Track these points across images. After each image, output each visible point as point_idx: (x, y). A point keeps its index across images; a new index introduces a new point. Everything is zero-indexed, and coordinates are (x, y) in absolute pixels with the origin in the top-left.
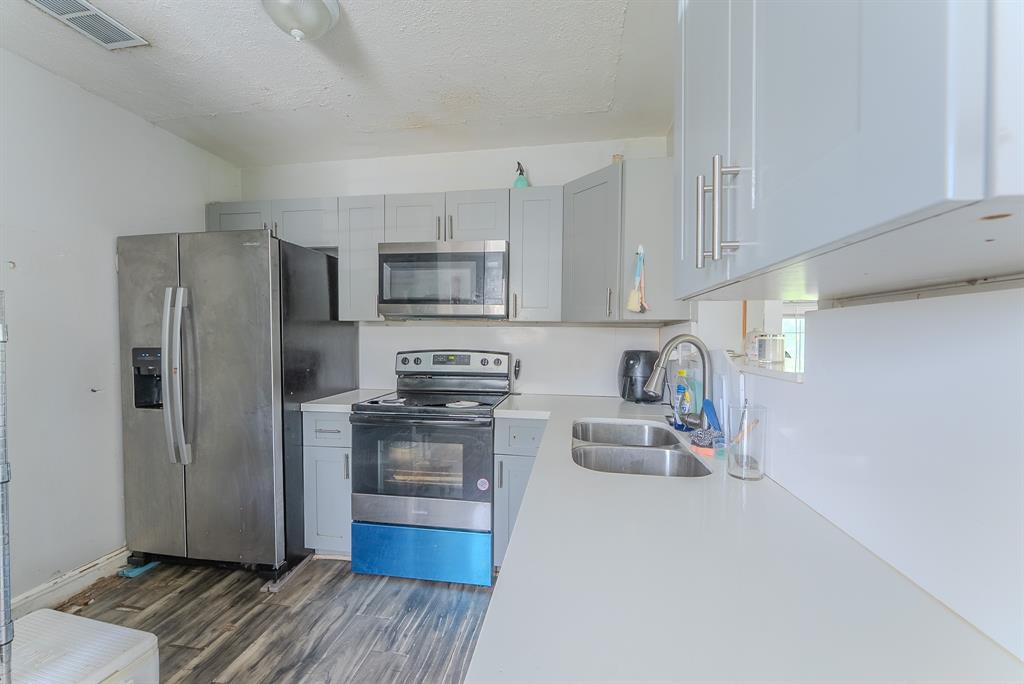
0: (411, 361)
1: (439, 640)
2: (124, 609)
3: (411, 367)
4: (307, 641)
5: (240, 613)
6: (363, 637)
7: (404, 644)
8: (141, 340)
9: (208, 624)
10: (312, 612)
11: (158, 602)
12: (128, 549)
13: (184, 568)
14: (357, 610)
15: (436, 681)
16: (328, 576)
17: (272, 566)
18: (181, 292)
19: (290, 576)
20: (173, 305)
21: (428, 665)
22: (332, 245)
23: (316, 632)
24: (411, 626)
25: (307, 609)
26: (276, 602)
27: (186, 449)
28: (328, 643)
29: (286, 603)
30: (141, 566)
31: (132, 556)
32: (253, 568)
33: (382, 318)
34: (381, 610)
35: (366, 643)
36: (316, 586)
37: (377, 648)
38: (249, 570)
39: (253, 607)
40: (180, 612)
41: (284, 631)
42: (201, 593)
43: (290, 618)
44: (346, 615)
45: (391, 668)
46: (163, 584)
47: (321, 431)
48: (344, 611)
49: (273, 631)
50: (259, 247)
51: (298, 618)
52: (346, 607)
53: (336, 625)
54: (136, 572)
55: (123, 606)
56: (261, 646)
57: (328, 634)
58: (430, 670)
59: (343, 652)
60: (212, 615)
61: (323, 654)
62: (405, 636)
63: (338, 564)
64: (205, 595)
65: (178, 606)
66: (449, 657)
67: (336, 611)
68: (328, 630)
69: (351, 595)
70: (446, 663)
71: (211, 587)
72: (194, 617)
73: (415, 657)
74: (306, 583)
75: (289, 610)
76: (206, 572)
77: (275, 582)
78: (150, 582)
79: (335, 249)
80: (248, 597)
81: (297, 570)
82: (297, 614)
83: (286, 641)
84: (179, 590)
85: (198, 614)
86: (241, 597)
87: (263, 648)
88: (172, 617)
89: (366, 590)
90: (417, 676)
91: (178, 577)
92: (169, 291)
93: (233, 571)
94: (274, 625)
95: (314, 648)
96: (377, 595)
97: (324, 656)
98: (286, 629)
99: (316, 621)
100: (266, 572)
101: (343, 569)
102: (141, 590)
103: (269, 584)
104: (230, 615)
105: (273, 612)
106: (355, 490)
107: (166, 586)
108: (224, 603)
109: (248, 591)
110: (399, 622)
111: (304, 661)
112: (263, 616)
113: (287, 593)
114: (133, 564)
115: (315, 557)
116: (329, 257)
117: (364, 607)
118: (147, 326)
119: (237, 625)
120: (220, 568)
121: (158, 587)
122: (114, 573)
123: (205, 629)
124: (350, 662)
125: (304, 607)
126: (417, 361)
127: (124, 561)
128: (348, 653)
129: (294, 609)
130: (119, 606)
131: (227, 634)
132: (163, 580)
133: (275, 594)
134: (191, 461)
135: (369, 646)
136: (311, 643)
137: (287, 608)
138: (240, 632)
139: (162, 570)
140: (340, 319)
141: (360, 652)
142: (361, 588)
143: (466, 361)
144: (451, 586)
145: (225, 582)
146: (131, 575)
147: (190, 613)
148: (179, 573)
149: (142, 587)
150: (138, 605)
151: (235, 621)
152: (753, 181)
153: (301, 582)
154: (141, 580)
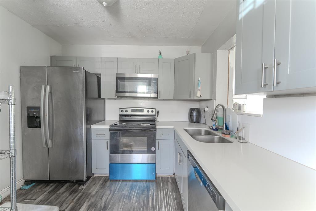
0: (124, 111)
1: (144, 197)
2: (27, 200)
3: (124, 113)
4: (101, 203)
5: (74, 197)
6: (120, 200)
7: (134, 200)
8: (30, 104)
9: (63, 202)
10: (100, 193)
11: (41, 197)
12: (24, 179)
13: (46, 184)
14: (115, 191)
15: (148, 210)
16: (101, 182)
17: (82, 180)
18: (48, 87)
19: (88, 183)
20: (45, 91)
21: (144, 205)
22: (99, 73)
23: (104, 200)
24: (134, 194)
25: (98, 193)
26: (86, 192)
27: (50, 142)
28: (109, 203)
29: (90, 192)
30: (30, 185)
31: (26, 181)
32: (75, 181)
33: (116, 97)
34: (123, 190)
35: (121, 201)
36: (98, 185)
37: (126, 202)
38: (73, 182)
39: (78, 194)
40: (50, 199)
41: (92, 201)
42: (57, 192)
43: (93, 196)
44: (112, 193)
45: (132, 208)
46: (40, 190)
47: (98, 134)
48: (111, 192)
49: (88, 201)
50: (79, 73)
51: (96, 196)
52: (111, 191)
53: (110, 197)
54: (28, 187)
55: (27, 199)
56: (86, 207)
57: (108, 200)
58: (145, 207)
59: (115, 205)
60: (64, 199)
61: (109, 206)
62: (134, 197)
63: (103, 178)
64: (58, 192)
65: (49, 197)
66: (149, 202)
67: (108, 192)
68: (107, 199)
69: (111, 187)
70: (149, 204)
71: (60, 189)
72: (57, 200)
73: (139, 204)
74: (94, 184)
75: (91, 194)
76: (56, 184)
77: (83, 185)
78: (35, 190)
79: (100, 74)
80: (75, 191)
81: (90, 181)
82: (95, 195)
83: (94, 204)
84: (48, 191)
85: (58, 199)
86: (73, 191)
87: (87, 207)
88: (48, 201)
89: (116, 184)
90: (142, 209)
91: (46, 187)
92: (43, 87)
93: (66, 183)
94: (88, 199)
95: (105, 205)
96: (120, 186)
97: (109, 207)
98: (93, 200)
99: (102, 197)
100: (80, 182)
101: (105, 179)
102: (32, 193)
103: (82, 186)
104: (71, 198)
105: (86, 195)
106: (110, 153)
107: (42, 191)
108: (67, 194)
109: (74, 189)
110: (130, 193)
111: (103, 209)
112: (83, 197)
113: (89, 188)
114: (26, 184)
115: (95, 176)
116: (98, 77)
117: (117, 190)
118: (33, 99)
119: (74, 201)
120: (61, 183)
121: (38, 192)
122: (19, 188)
123: (62, 204)
124: (118, 208)
125: (96, 192)
126: (126, 111)
127: (23, 184)
128: (117, 205)
129: (94, 193)
130: (25, 200)
131: (72, 204)
132: (39, 189)
133: (84, 189)
134: (51, 146)
135: (123, 202)
136: (103, 204)
137: (90, 193)
138: (76, 203)
139: (38, 185)
140: (101, 97)
141: (121, 204)
142: (114, 184)
143: (142, 111)
144: (143, 181)
145: (65, 187)
146: (26, 188)
147: (55, 199)
148: (45, 186)
149: (32, 192)
150: (33, 198)
151: (73, 200)
152: (289, 67)
153: (92, 184)
154: (31, 190)
